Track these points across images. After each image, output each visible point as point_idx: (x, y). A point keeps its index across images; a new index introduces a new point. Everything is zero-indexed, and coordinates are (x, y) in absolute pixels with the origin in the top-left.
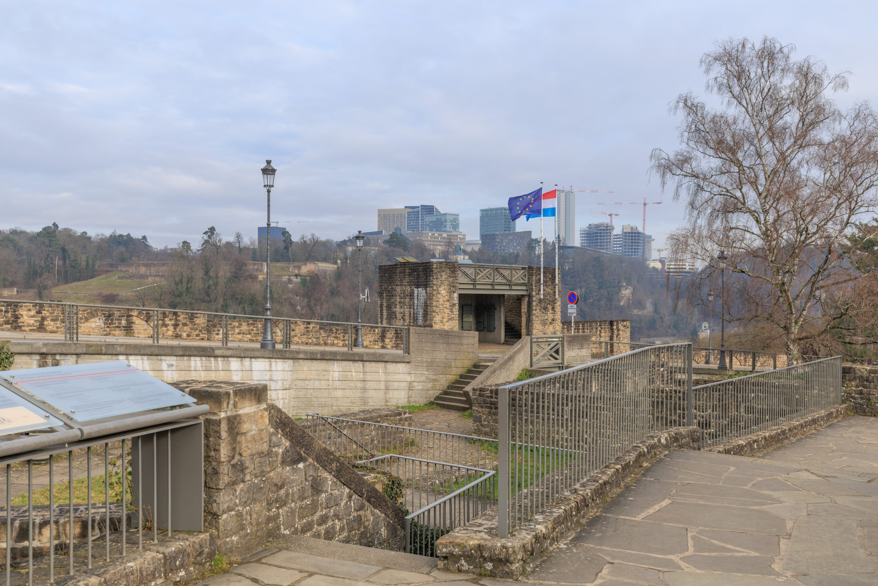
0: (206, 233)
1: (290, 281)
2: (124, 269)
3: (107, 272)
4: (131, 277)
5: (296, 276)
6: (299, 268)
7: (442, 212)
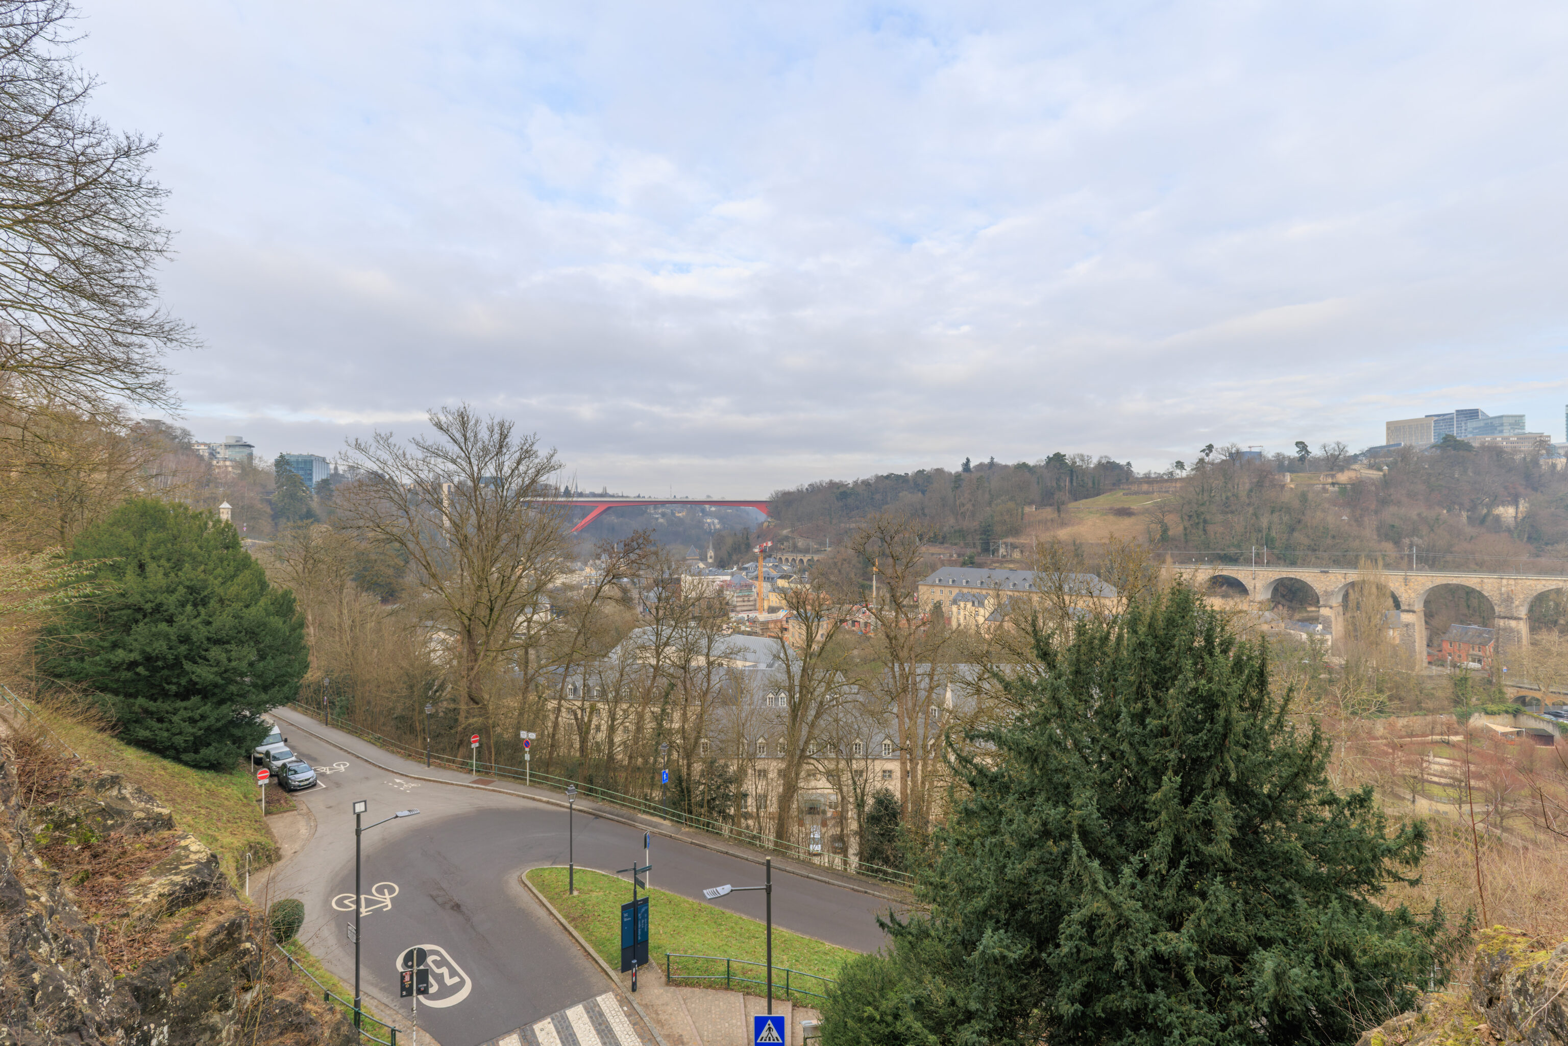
0: (1203, 451)
1: (1325, 490)
2: (1126, 487)
3: (1111, 490)
4: (1136, 493)
5: (1333, 484)
6: (1333, 476)
7: (1491, 415)
